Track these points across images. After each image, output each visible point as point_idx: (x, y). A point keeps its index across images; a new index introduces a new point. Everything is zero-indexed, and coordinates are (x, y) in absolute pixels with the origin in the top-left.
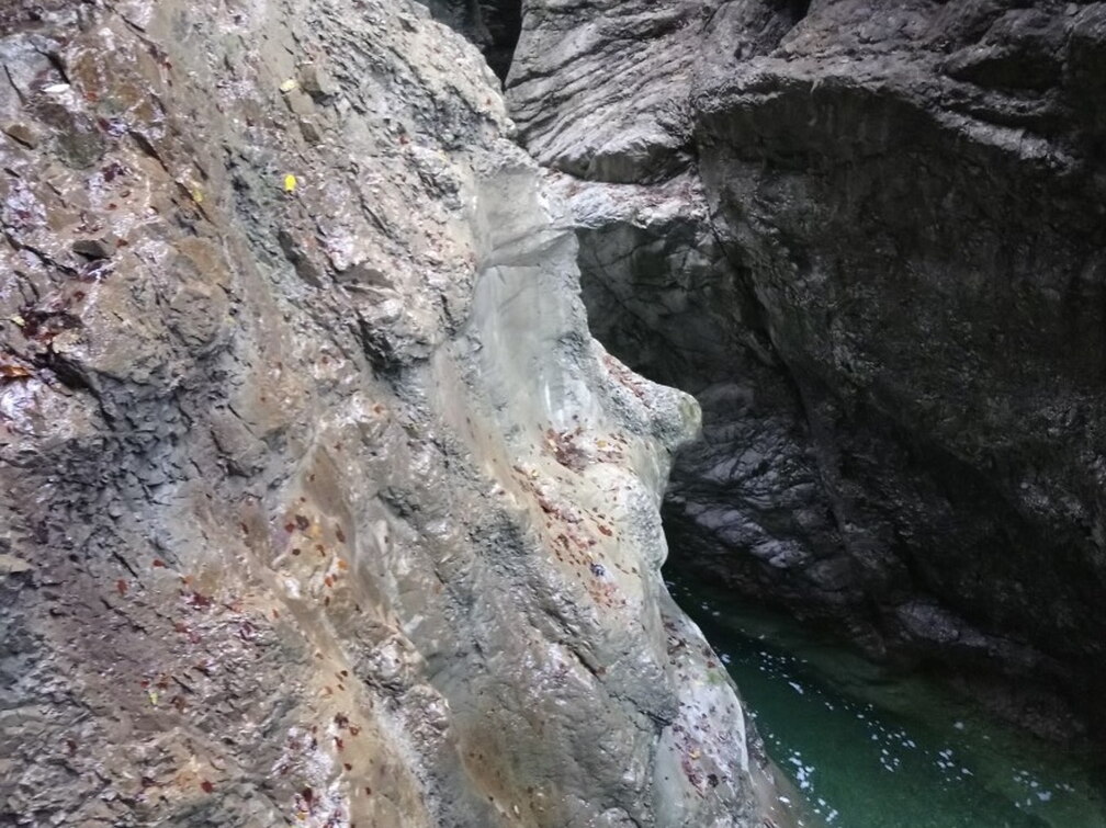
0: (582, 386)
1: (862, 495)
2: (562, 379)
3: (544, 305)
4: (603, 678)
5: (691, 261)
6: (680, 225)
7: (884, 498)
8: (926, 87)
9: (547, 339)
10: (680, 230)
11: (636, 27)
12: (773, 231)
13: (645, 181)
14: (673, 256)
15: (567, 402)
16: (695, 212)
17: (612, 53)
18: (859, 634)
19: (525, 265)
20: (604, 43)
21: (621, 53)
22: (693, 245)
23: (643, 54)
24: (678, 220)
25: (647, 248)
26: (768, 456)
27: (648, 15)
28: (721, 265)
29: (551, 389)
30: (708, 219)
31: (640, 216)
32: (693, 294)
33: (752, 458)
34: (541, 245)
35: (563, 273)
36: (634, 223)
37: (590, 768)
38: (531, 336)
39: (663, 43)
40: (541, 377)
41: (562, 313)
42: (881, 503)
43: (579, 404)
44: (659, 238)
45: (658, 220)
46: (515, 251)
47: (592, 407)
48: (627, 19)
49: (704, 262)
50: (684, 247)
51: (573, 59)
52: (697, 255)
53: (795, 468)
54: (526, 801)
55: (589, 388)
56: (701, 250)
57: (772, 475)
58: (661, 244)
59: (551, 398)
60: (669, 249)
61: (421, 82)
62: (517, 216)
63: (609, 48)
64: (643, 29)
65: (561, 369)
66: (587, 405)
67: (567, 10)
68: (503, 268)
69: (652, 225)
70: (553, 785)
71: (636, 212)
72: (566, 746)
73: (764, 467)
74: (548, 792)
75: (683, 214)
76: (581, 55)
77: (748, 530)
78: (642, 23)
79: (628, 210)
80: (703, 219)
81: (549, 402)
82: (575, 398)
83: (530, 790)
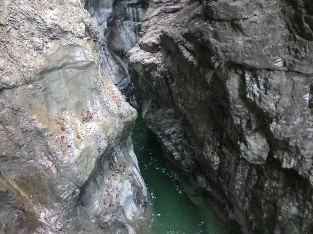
0: (98, 102)
1: (187, 144)
2: (93, 99)
3: (86, 80)
4: (59, 172)
5: (156, 75)
6: (153, 65)
7: (192, 146)
8: (178, 38)
9: (88, 88)
10: (153, 66)
11: (168, 10)
12: (167, 70)
13: (152, 52)
14: (152, 73)
15: (95, 105)
16: (157, 62)
17: (161, 16)
18: (192, 182)
19: (79, 69)
20: (160, 13)
21: (163, 16)
22: (157, 70)
23: (167, 17)
24: (153, 63)
25: (145, 70)
26: (175, 130)
27: (172, 7)
28: (162, 77)
29: (91, 101)
30: (160, 64)
31: (144, 61)
32: (157, 83)
33: (173, 129)
34: (83, 65)
35: (92, 73)
36: (142, 62)
37: (53, 191)
38: (83, 87)
39: (173, 14)
40: (87, 98)
41: (92, 83)
42: (191, 147)
43: (97, 106)
44: (147, 68)
45: (147, 63)
46: (75, 65)
47: (100, 108)
48: (167, 7)
49: (159, 76)
50: (154, 71)
51: (153, 16)
52: (157, 73)
53: (180, 134)
54: (36, 196)
55: (100, 102)
56: (158, 72)
57: (176, 134)
58: (148, 69)
59: (91, 103)
60: (150, 71)
61: (44, 22)
62: (76, 57)
63: (160, 15)
64: (170, 10)
65: (93, 97)
66: (99, 107)
67: (157, 3)
68: (72, 70)
69: (145, 64)
70: (44, 193)
71: (143, 59)
72: (47, 185)
73: (174, 133)
74: (42, 195)
75: (154, 62)
76: (155, 16)
77: (172, 148)
78: (170, 9)
79: (141, 59)
80: (159, 64)
81: (90, 104)
82: (96, 105)
83: (38, 193)
